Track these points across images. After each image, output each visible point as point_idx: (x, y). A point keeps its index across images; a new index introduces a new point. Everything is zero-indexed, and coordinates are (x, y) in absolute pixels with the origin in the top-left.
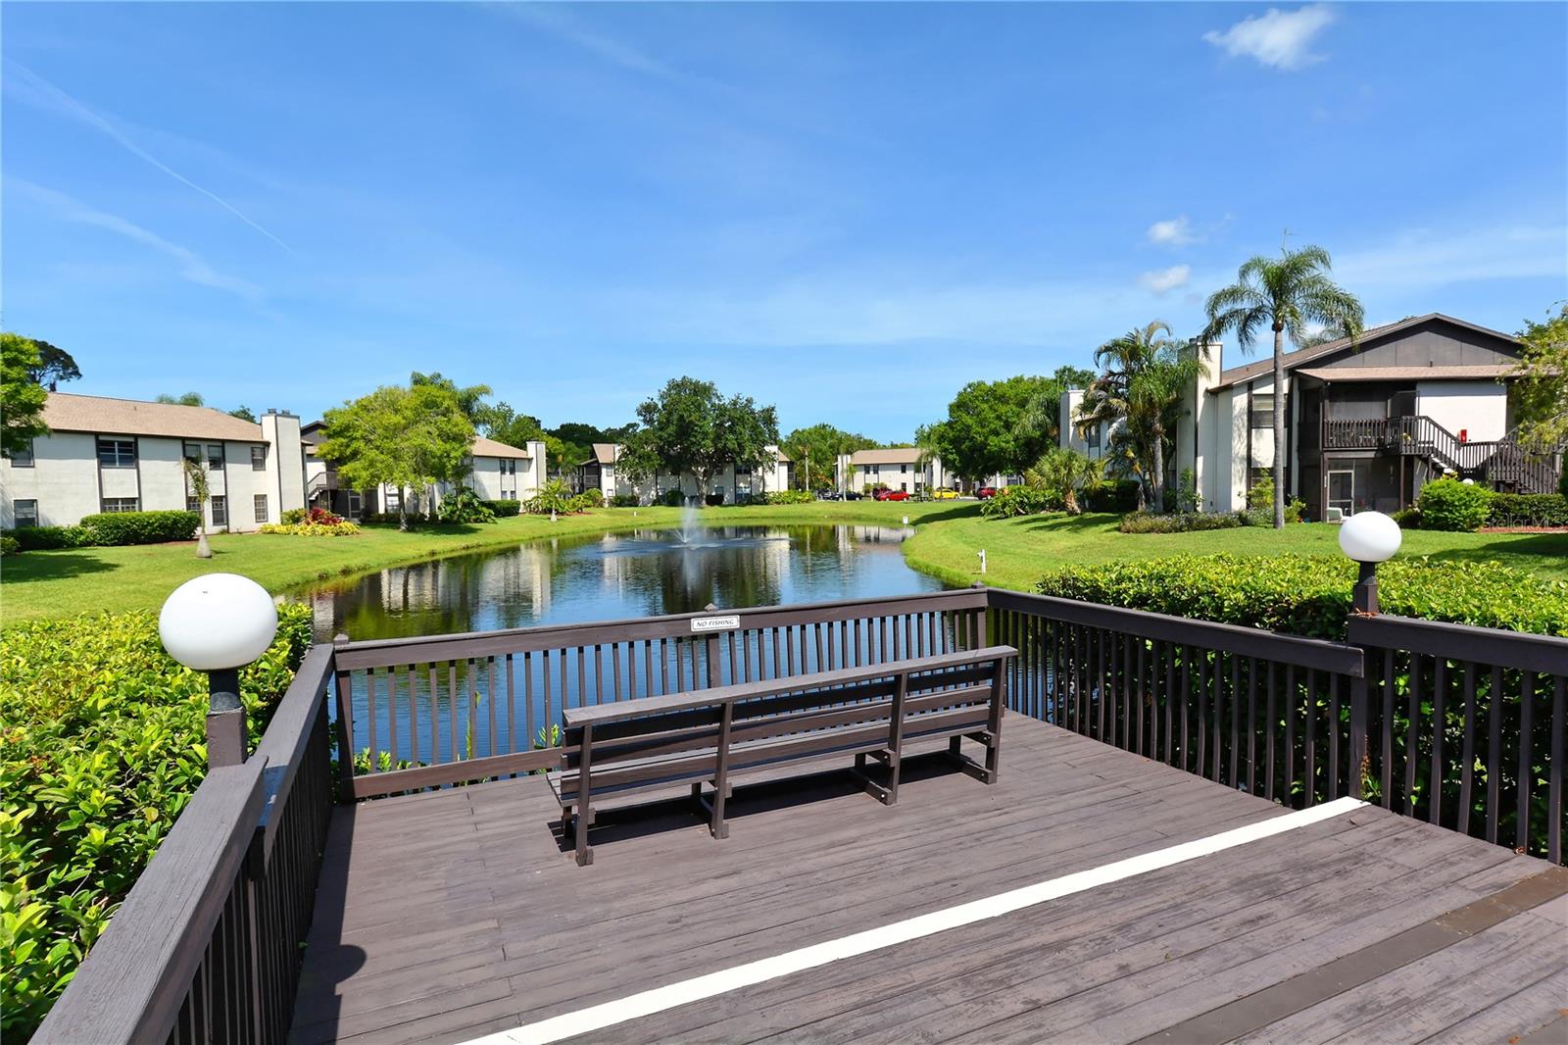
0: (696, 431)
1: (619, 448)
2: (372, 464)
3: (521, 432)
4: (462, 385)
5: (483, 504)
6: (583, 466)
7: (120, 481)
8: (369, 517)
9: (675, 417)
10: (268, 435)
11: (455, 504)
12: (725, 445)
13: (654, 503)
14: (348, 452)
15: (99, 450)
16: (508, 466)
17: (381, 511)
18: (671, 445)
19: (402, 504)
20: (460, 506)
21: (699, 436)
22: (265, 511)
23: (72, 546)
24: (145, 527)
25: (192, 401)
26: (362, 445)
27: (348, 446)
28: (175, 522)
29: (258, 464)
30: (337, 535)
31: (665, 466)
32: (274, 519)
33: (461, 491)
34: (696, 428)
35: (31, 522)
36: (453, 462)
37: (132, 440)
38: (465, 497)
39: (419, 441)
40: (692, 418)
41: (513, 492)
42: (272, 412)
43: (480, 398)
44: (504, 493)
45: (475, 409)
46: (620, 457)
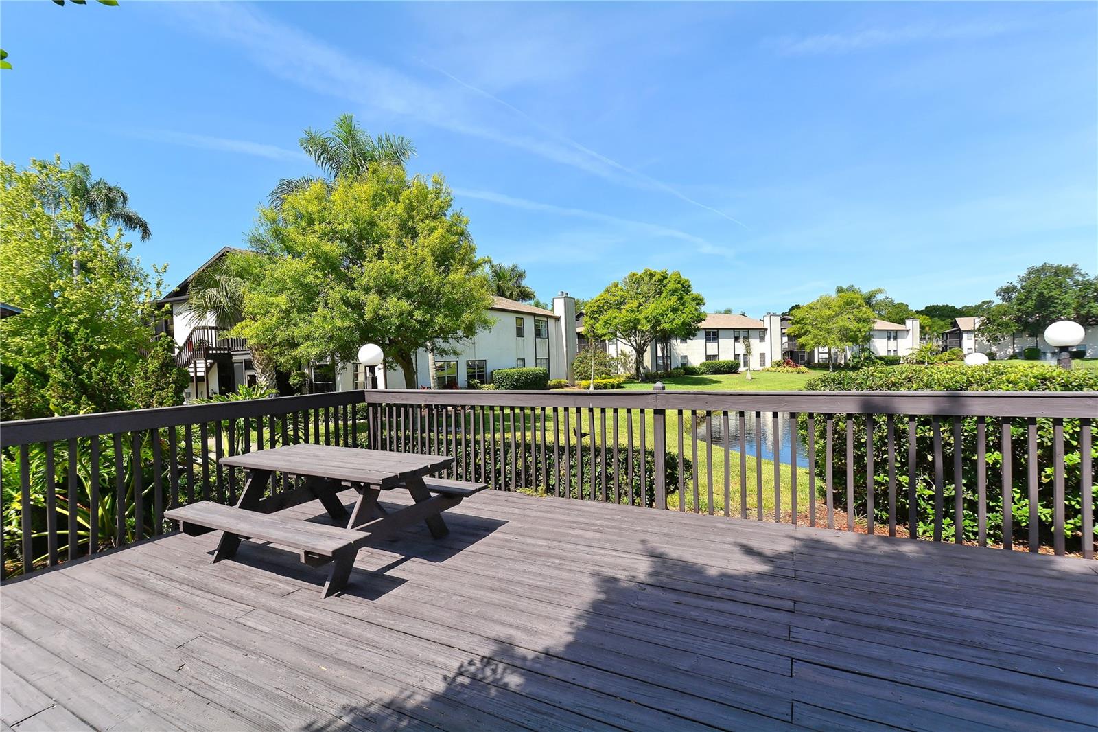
0: (1057, 303)
1: (979, 320)
2: (815, 337)
3: (900, 314)
4: (865, 290)
5: (877, 358)
6: (947, 334)
7: (712, 348)
8: (810, 364)
9: (1035, 294)
10: (767, 326)
11: (860, 358)
12: (1089, 311)
13: (1011, 358)
14: (803, 331)
15: (706, 335)
16: (892, 335)
17: (816, 361)
18: (1029, 315)
19: (830, 357)
20: (862, 359)
21: (1059, 308)
22: (764, 361)
23: (698, 374)
24: (722, 367)
25: (728, 312)
26: (810, 327)
27: (803, 328)
28: (732, 365)
29: (762, 339)
30: (799, 373)
31: (1023, 330)
32: (768, 365)
33: (863, 350)
34: (1056, 301)
35: (686, 364)
36: (863, 334)
37: (716, 330)
38: (866, 354)
39: (842, 324)
40: (1053, 294)
41: (895, 351)
42: (768, 314)
43: (877, 296)
44: (889, 351)
45: (874, 302)
46: (980, 326)
